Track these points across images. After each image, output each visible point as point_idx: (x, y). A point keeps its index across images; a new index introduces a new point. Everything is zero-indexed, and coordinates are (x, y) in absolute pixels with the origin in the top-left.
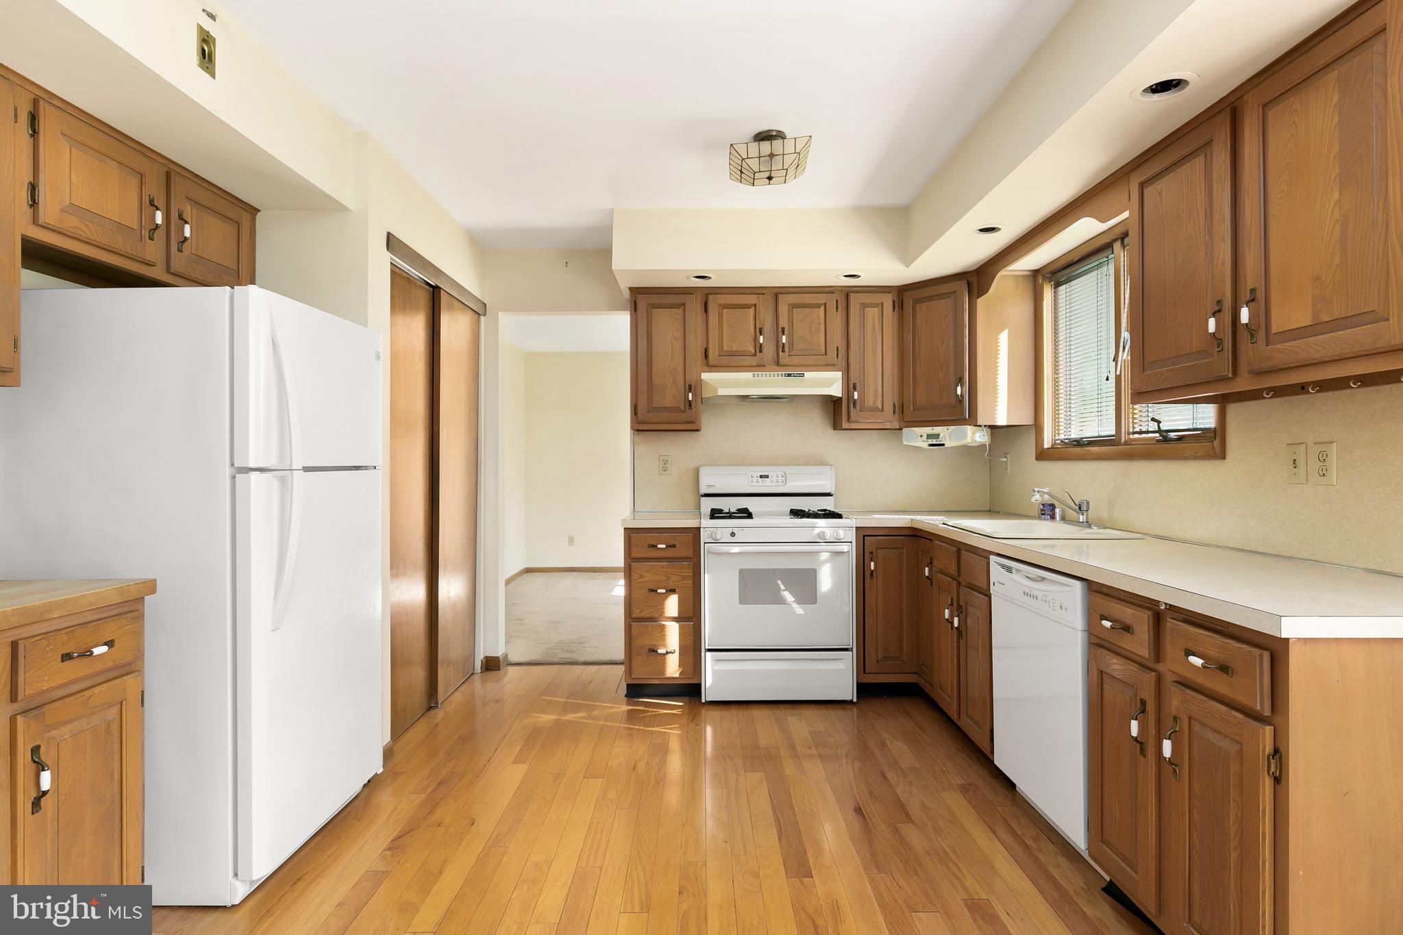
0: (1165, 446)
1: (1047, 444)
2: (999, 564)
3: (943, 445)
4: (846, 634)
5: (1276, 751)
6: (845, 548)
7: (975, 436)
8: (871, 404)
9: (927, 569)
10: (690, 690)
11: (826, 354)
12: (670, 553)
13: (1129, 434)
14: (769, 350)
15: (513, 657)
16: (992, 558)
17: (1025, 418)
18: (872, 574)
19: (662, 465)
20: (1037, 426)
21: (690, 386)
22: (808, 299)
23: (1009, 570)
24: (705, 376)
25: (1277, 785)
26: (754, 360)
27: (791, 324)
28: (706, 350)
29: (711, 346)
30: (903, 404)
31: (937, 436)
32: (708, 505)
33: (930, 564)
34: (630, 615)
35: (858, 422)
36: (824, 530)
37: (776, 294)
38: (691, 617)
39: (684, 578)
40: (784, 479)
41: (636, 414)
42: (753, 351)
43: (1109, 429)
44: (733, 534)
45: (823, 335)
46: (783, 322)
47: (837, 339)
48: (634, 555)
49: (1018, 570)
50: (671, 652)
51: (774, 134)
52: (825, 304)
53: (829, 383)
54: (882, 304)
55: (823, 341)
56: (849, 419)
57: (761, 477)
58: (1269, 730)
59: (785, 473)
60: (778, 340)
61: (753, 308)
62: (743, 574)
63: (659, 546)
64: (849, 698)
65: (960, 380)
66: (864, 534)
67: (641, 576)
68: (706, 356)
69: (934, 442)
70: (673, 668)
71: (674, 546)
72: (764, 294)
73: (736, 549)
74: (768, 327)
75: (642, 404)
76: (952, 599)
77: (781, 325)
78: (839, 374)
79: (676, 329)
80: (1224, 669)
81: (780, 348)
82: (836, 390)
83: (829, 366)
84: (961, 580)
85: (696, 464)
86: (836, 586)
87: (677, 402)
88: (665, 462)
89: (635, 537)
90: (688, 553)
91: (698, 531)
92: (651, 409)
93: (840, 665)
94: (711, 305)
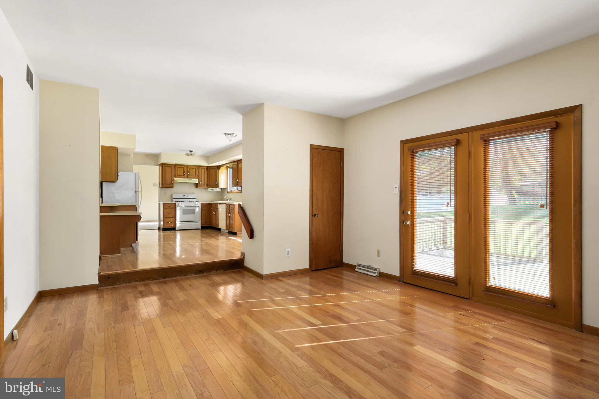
1: (227, 191)
2: (219, 205)
4: (199, 218)
6: (199, 206)
7: (219, 190)
8: (203, 184)
10: (174, 229)
11: (195, 176)
12: (171, 207)
14: (186, 175)
18: (203, 210)
20: (227, 188)
21: (172, 180)
22: (193, 167)
24: (174, 179)
26: (183, 176)
27: (190, 171)
29: (176, 174)
30: (208, 184)
31: (213, 190)
32: (174, 200)
33: (212, 208)
34: (164, 217)
35: (200, 187)
36: (196, 203)
37: (187, 166)
38: (174, 217)
39: (173, 211)
41: (162, 185)
44: (181, 204)
46: (188, 171)
47: (197, 174)
48: (165, 207)
50: (171, 223)
51: (192, 151)
52: (195, 168)
53: (196, 181)
54: (205, 169)
55: (195, 174)
57: (184, 196)
59: (189, 195)
60: (187, 174)
61: (183, 168)
62: (183, 210)
63: (169, 206)
64: (200, 228)
65: (216, 182)
66: (202, 204)
67: (166, 210)
68: (175, 175)
70: (171, 225)
72: (185, 166)
73: (182, 206)
74: (186, 171)
75: (163, 183)
76: (214, 211)
78: (198, 179)
79: (170, 171)
82: (197, 182)
83: (196, 178)
84: (215, 208)
85: (172, 193)
86: (198, 211)
87: (170, 183)
88: (166, 193)
89: (165, 205)
90: (174, 207)
91: (176, 203)
92: (165, 184)
93: (198, 223)
94: (176, 167)
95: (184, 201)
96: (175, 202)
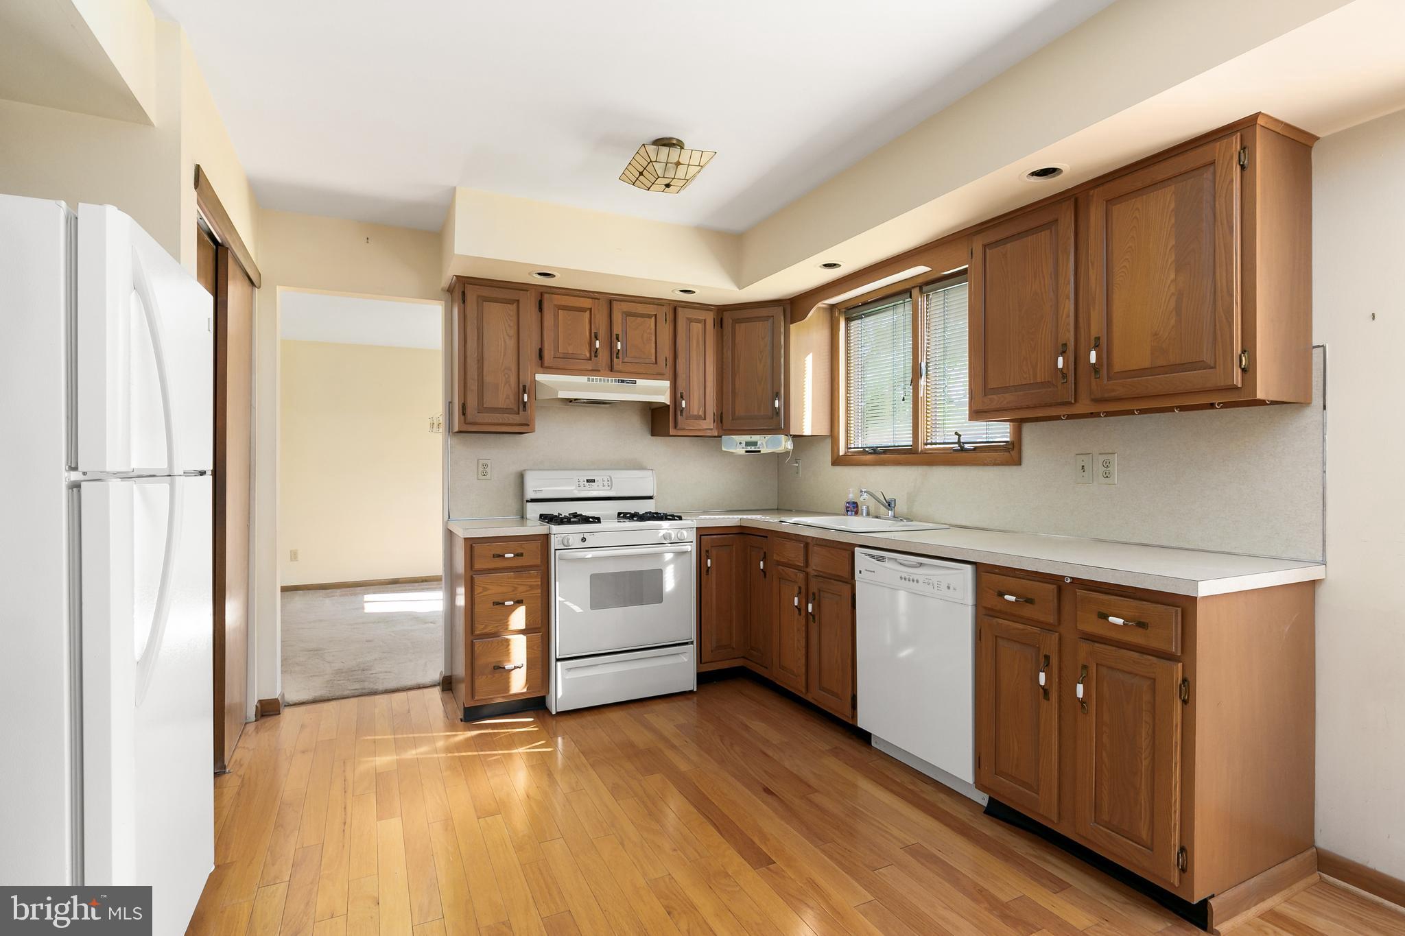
0: (964, 454)
1: (842, 453)
2: (866, 554)
3: (759, 451)
4: (689, 630)
5: (1184, 680)
6: (688, 547)
7: (785, 444)
8: (696, 413)
9: (762, 562)
10: (537, 705)
11: (656, 363)
12: (520, 562)
13: (927, 444)
14: (604, 356)
15: (292, 697)
16: (857, 549)
17: (823, 430)
18: (708, 571)
19: (481, 469)
20: (833, 436)
21: (524, 387)
22: (641, 309)
23: (881, 559)
24: (539, 377)
25: (1185, 706)
26: (589, 364)
27: (624, 330)
28: (541, 351)
29: (546, 346)
30: (722, 413)
31: (755, 444)
32: (533, 511)
33: (764, 559)
34: (472, 632)
35: (684, 429)
36: (670, 531)
37: (611, 300)
38: (540, 629)
39: (532, 587)
40: (609, 483)
41: (464, 414)
42: (588, 355)
43: (906, 440)
44: (584, 540)
45: (653, 345)
46: (617, 329)
47: (665, 351)
48: (477, 566)
49: (890, 559)
50: (518, 667)
51: (675, 142)
52: (656, 315)
53: (660, 392)
54: (705, 320)
55: (653, 351)
56: (675, 427)
57: (588, 481)
58: (1180, 665)
59: (610, 477)
60: (611, 347)
61: (588, 312)
62: (595, 578)
63: (506, 556)
64: (690, 688)
65: (777, 395)
66: (702, 533)
67: (485, 589)
68: (541, 357)
69: (753, 449)
70: (518, 683)
71: (521, 555)
72: (599, 299)
73: (589, 554)
74: (603, 332)
75: (472, 403)
76: (800, 588)
77: (615, 332)
78: (667, 384)
79: (509, 325)
80: (1141, 625)
81: (613, 354)
82: (665, 398)
83: (658, 376)
84: (809, 570)
85: (521, 468)
86: (679, 585)
87: (511, 403)
88: (485, 466)
89: (477, 547)
90: (538, 562)
91: (546, 538)
92: (482, 409)
93: (684, 659)
94: (546, 305)
95: (597, 520)
96: (540, 529)
